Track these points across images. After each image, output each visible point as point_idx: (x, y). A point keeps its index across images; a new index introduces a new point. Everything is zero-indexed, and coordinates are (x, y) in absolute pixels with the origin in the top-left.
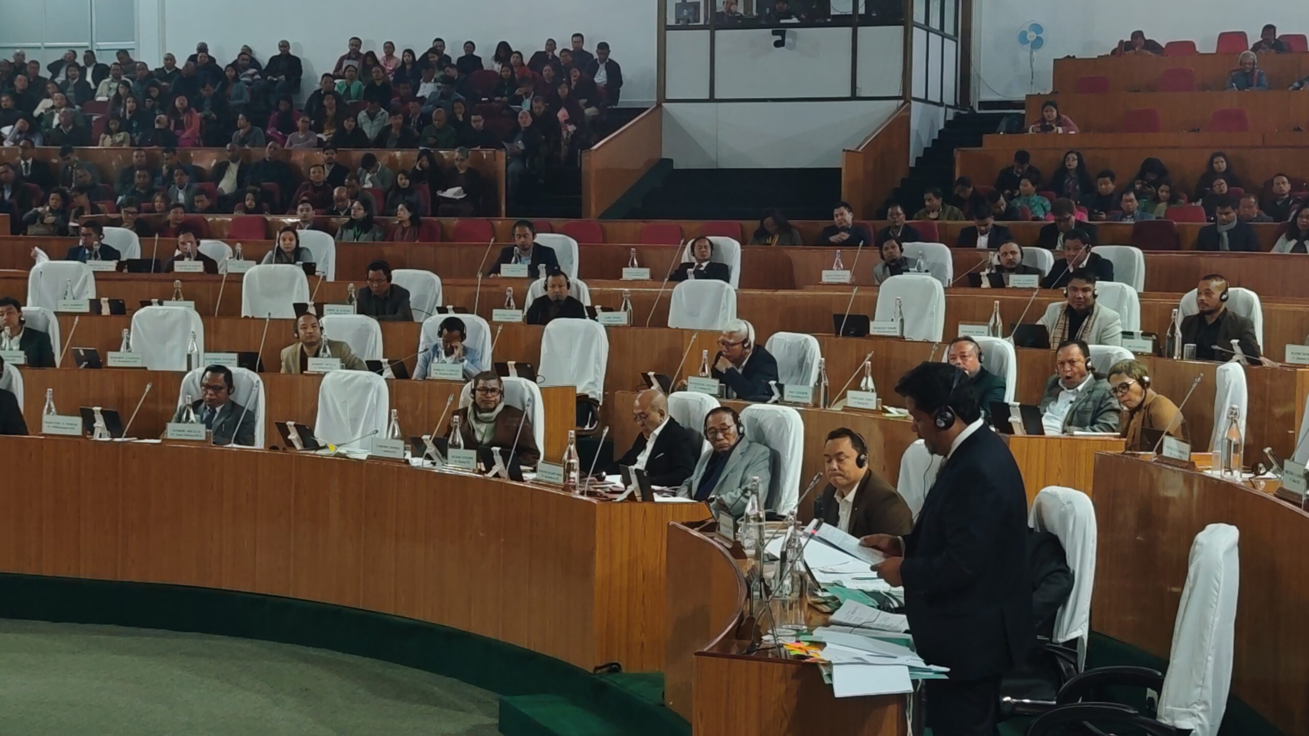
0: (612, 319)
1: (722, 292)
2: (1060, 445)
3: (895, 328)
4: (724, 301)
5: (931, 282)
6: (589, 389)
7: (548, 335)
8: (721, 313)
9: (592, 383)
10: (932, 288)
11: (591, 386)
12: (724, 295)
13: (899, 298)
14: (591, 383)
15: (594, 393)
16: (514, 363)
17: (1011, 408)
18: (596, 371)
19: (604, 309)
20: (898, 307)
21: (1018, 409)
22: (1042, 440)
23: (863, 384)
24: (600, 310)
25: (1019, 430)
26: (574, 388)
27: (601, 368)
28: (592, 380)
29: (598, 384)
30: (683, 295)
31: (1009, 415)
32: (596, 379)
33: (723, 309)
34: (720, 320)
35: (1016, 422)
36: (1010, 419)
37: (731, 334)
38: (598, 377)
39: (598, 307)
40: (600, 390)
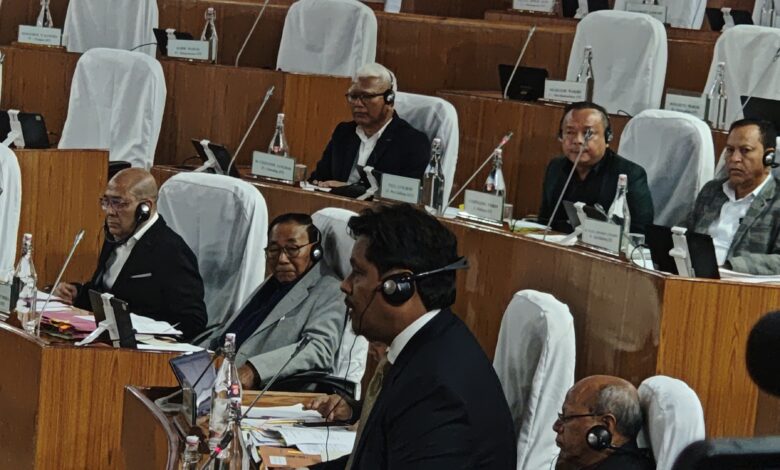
0: (187, 51)
1: (356, 19)
2: (739, 295)
3: (579, 92)
4: (358, 32)
5: (649, 24)
6: (133, 154)
7: (82, 72)
8: (354, 49)
9: (139, 147)
10: (649, 32)
11: (136, 151)
12: (360, 23)
13: (589, 47)
14: (135, 146)
15: (139, 160)
16: (17, 112)
17: (673, 236)
18: (145, 129)
19: (179, 36)
20: (586, 61)
21: (684, 237)
22: (711, 285)
23: (489, 181)
24: (174, 36)
25: (685, 271)
26: (106, 153)
27: (151, 124)
28: (138, 141)
29: (147, 148)
30: (302, 20)
31: (671, 246)
32: (144, 142)
33: (357, 42)
34: (351, 60)
35: (681, 258)
36: (672, 252)
37: (366, 81)
38: (148, 138)
39: (171, 31)
40: (149, 157)
